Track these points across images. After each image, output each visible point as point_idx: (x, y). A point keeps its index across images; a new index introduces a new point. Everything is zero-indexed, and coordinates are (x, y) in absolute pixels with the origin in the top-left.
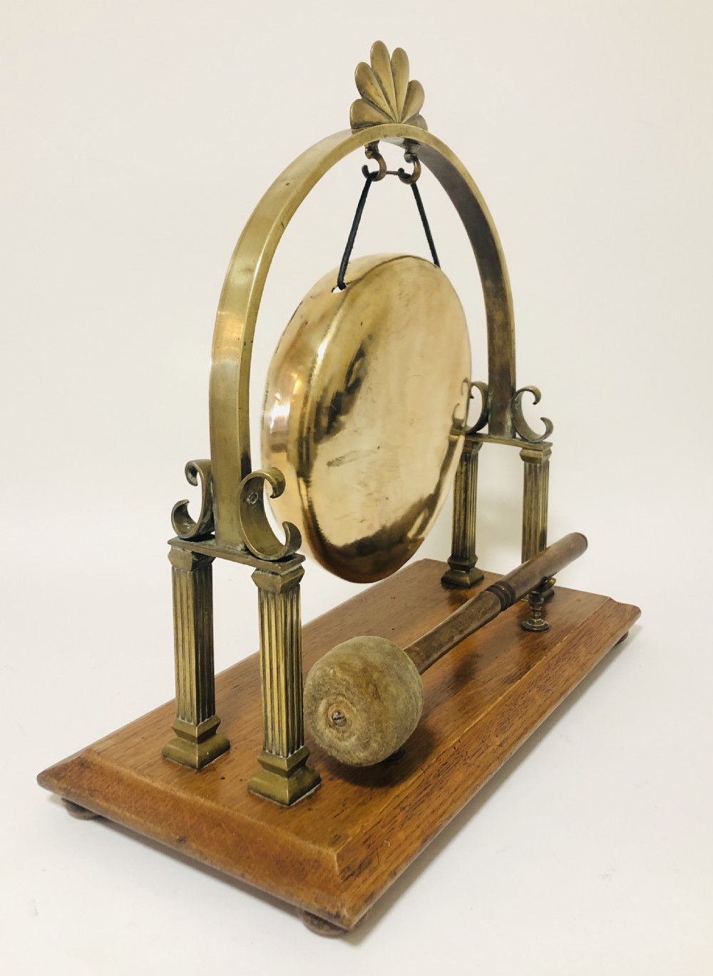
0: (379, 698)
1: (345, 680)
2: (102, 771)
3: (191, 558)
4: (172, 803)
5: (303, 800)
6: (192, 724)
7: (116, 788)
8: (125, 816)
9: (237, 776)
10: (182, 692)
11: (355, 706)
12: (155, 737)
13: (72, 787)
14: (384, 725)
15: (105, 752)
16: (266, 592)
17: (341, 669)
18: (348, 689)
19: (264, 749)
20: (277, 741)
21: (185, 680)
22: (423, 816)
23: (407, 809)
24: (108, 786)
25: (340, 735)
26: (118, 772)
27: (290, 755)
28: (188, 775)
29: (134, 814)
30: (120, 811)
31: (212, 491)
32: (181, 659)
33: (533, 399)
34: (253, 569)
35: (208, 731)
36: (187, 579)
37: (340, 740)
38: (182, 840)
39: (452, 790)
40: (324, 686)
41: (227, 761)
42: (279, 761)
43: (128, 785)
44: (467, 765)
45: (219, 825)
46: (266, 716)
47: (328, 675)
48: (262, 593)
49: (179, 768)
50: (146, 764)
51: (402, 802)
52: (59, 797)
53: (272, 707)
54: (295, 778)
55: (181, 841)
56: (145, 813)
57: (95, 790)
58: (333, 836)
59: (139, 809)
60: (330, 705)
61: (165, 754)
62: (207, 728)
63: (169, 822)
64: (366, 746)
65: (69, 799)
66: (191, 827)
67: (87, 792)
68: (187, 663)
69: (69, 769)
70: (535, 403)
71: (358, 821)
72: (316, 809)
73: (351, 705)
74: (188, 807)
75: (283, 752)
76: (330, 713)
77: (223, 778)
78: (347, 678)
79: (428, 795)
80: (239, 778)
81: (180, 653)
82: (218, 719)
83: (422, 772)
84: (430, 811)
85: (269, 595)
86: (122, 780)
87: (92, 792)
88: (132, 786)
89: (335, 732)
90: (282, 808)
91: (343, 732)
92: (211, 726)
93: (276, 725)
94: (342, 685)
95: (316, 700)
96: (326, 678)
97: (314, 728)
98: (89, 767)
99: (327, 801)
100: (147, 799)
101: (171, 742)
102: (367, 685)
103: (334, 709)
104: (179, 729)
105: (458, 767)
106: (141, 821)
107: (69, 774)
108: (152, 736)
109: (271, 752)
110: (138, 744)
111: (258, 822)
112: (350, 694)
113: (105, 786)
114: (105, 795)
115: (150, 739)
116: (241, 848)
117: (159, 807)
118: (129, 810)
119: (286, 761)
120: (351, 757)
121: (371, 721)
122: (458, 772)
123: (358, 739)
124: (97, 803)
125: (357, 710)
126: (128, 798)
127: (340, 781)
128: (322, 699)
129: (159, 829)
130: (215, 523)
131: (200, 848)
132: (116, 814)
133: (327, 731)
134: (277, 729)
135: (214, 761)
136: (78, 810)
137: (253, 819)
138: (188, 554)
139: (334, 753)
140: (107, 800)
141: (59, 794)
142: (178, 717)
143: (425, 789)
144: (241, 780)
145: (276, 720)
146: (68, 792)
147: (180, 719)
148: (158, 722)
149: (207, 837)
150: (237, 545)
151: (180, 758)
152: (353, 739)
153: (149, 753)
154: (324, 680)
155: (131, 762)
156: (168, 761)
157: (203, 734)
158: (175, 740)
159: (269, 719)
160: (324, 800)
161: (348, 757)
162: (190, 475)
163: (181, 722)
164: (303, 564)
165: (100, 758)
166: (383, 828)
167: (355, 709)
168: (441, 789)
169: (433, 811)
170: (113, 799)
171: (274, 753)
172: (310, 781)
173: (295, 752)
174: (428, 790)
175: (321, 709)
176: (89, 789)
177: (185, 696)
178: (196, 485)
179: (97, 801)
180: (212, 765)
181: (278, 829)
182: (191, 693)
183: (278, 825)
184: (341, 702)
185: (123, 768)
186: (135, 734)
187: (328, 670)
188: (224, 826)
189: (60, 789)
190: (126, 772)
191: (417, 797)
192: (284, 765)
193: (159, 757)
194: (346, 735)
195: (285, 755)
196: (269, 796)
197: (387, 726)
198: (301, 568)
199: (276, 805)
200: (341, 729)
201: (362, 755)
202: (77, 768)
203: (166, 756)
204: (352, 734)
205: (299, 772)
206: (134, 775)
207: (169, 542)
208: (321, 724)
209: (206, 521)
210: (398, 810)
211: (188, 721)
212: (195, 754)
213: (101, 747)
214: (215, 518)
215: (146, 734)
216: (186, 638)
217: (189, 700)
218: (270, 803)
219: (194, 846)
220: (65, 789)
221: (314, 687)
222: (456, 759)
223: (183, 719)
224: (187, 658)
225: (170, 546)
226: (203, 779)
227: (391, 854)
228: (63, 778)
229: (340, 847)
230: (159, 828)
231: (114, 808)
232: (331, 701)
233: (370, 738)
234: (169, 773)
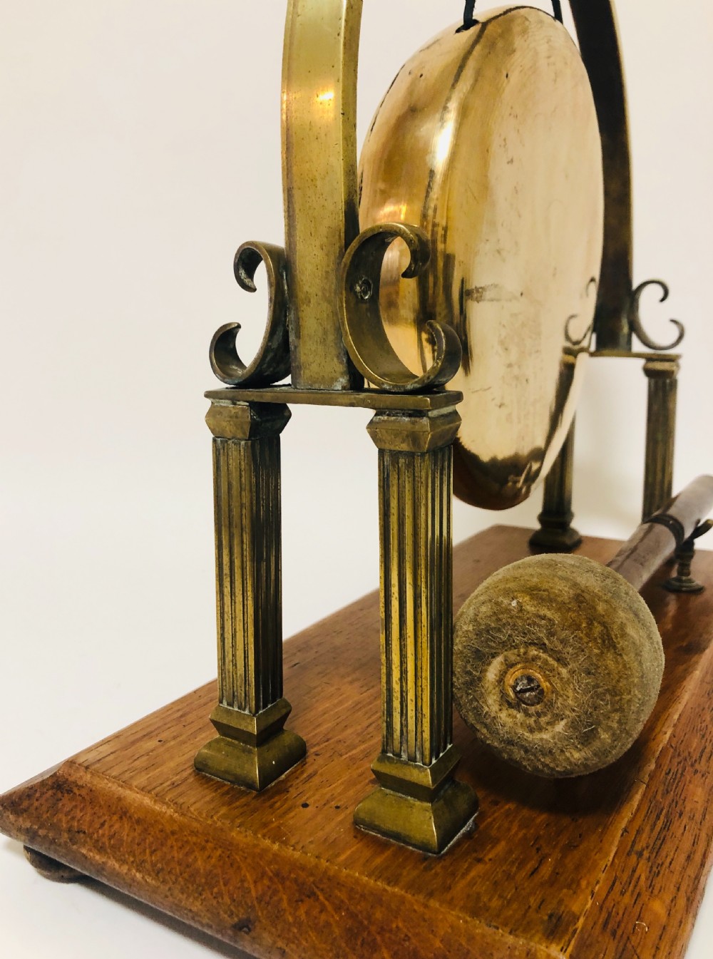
0: (615, 647)
1: (543, 618)
2: (92, 798)
3: (247, 416)
4: (219, 852)
5: (458, 844)
6: (247, 712)
7: (117, 826)
8: (133, 879)
9: (328, 802)
10: (229, 657)
11: (565, 665)
12: (179, 739)
13: (39, 828)
14: (626, 697)
15: (98, 765)
16: (395, 455)
17: (532, 598)
18: (551, 634)
19: (384, 751)
20: (412, 736)
21: (234, 636)
22: (677, 866)
23: (646, 854)
24: (103, 825)
25: (532, 721)
26: (119, 799)
27: (434, 761)
28: (243, 800)
29: (150, 875)
30: (125, 869)
31: (286, 288)
32: (227, 599)
33: (661, 293)
34: (369, 414)
35: (272, 725)
36: (238, 455)
37: (531, 731)
38: (243, 927)
39: (698, 817)
40: (499, 630)
41: (305, 775)
42: (415, 772)
43: (138, 821)
44: (699, 775)
45: (312, 895)
46: (390, 690)
47: (508, 611)
48: (387, 458)
49: (226, 788)
50: (169, 783)
51: (634, 842)
52: (20, 845)
53: (403, 672)
54: (442, 802)
55: (240, 929)
56: (170, 872)
57: (78, 832)
58: (546, 918)
59: (159, 865)
60: (512, 665)
61: (201, 767)
62: (271, 720)
63: (215, 890)
64: (587, 738)
65: (36, 848)
66: (260, 900)
67: (66, 835)
68: (239, 607)
69: (38, 795)
70: (663, 300)
71: (578, 885)
72: (490, 860)
73: (556, 664)
74: (249, 861)
75: (422, 754)
76: (510, 680)
77: (305, 805)
78: (549, 614)
79: (667, 826)
80: (333, 804)
81: (227, 590)
82: (287, 705)
83: (645, 786)
84: (682, 858)
85: (402, 461)
86: (125, 813)
87: (75, 834)
88: (144, 822)
89: (520, 716)
90: (425, 859)
91: (539, 715)
92: (277, 716)
93: (411, 706)
94: (539, 626)
95: (482, 658)
96: (504, 617)
97: (478, 712)
98: (70, 791)
99: (503, 843)
100: (172, 847)
101: (209, 746)
102: (590, 624)
103: (518, 674)
104: (225, 722)
105: (688, 778)
106: (164, 888)
107: (36, 804)
108: (174, 738)
109: (399, 755)
110: (152, 751)
111: (388, 888)
112: (557, 643)
113: (97, 826)
114: (97, 841)
115: (172, 743)
116: (362, 945)
117: (196, 859)
118: (140, 867)
119: (429, 770)
120: (554, 760)
121: (600, 690)
122: (691, 786)
123: (573, 725)
124: (84, 855)
125: (572, 672)
126: (138, 844)
127: (511, 806)
128: (493, 657)
129: (197, 906)
130: (292, 348)
131: (280, 944)
132: (118, 874)
133: (503, 715)
134: (411, 713)
135: (283, 776)
136: (48, 865)
137: (379, 883)
138: (243, 410)
139: (518, 754)
140: (101, 850)
141: (17, 838)
142: (221, 702)
143: (658, 817)
144: (337, 807)
145: (411, 696)
146: (31, 835)
147: (225, 704)
148: (181, 716)
149: (291, 919)
150: (333, 380)
151: (226, 772)
152: (560, 727)
153: (172, 764)
154: (499, 620)
155: (141, 780)
156: (204, 777)
157: (265, 730)
158: (217, 741)
159: (397, 694)
160: (496, 841)
161: (547, 760)
162: (243, 274)
163: (228, 711)
164: (459, 408)
165: (89, 776)
166: (622, 894)
167: (564, 671)
168: (681, 815)
169: (689, 857)
170: (112, 847)
171: (404, 757)
172: (465, 806)
173: (441, 755)
174: (662, 817)
175: (492, 673)
176: (69, 830)
177: (235, 665)
178: (253, 290)
179: (84, 851)
180: (283, 781)
181: (434, 903)
182: (246, 657)
183: (431, 895)
184: (535, 659)
185: (128, 792)
186: (148, 736)
187: (506, 601)
188: (321, 898)
189: (19, 830)
190: (133, 797)
191: (652, 830)
192: (425, 778)
193: (189, 771)
194: (543, 720)
195: (427, 761)
196: (397, 836)
197: (629, 701)
198: (455, 413)
199: (412, 852)
200: (532, 709)
201: (577, 755)
202: (50, 793)
203: (201, 769)
204: (558, 717)
205: (446, 791)
206: (147, 801)
207: (208, 395)
208: (492, 703)
209: (275, 345)
210: (634, 858)
211: (239, 708)
212: (253, 764)
213: (91, 757)
214: (292, 338)
215: (163, 736)
216: (237, 563)
217: (241, 671)
218: (401, 848)
219: (267, 939)
220: (28, 831)
221: (479, 634)
222: (679, 763)
223: (230, 704)
224: (239, 598)
225: (208, 402)
226: (271, 806)
227: (658, 948)
228: (25, 811)
229: (570, 941)
230: (198, 903)
231: (113, 864)
232: (513, 657)
233: (599, 723)
234: (207, 799)
